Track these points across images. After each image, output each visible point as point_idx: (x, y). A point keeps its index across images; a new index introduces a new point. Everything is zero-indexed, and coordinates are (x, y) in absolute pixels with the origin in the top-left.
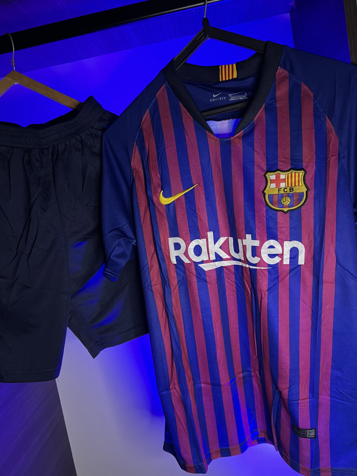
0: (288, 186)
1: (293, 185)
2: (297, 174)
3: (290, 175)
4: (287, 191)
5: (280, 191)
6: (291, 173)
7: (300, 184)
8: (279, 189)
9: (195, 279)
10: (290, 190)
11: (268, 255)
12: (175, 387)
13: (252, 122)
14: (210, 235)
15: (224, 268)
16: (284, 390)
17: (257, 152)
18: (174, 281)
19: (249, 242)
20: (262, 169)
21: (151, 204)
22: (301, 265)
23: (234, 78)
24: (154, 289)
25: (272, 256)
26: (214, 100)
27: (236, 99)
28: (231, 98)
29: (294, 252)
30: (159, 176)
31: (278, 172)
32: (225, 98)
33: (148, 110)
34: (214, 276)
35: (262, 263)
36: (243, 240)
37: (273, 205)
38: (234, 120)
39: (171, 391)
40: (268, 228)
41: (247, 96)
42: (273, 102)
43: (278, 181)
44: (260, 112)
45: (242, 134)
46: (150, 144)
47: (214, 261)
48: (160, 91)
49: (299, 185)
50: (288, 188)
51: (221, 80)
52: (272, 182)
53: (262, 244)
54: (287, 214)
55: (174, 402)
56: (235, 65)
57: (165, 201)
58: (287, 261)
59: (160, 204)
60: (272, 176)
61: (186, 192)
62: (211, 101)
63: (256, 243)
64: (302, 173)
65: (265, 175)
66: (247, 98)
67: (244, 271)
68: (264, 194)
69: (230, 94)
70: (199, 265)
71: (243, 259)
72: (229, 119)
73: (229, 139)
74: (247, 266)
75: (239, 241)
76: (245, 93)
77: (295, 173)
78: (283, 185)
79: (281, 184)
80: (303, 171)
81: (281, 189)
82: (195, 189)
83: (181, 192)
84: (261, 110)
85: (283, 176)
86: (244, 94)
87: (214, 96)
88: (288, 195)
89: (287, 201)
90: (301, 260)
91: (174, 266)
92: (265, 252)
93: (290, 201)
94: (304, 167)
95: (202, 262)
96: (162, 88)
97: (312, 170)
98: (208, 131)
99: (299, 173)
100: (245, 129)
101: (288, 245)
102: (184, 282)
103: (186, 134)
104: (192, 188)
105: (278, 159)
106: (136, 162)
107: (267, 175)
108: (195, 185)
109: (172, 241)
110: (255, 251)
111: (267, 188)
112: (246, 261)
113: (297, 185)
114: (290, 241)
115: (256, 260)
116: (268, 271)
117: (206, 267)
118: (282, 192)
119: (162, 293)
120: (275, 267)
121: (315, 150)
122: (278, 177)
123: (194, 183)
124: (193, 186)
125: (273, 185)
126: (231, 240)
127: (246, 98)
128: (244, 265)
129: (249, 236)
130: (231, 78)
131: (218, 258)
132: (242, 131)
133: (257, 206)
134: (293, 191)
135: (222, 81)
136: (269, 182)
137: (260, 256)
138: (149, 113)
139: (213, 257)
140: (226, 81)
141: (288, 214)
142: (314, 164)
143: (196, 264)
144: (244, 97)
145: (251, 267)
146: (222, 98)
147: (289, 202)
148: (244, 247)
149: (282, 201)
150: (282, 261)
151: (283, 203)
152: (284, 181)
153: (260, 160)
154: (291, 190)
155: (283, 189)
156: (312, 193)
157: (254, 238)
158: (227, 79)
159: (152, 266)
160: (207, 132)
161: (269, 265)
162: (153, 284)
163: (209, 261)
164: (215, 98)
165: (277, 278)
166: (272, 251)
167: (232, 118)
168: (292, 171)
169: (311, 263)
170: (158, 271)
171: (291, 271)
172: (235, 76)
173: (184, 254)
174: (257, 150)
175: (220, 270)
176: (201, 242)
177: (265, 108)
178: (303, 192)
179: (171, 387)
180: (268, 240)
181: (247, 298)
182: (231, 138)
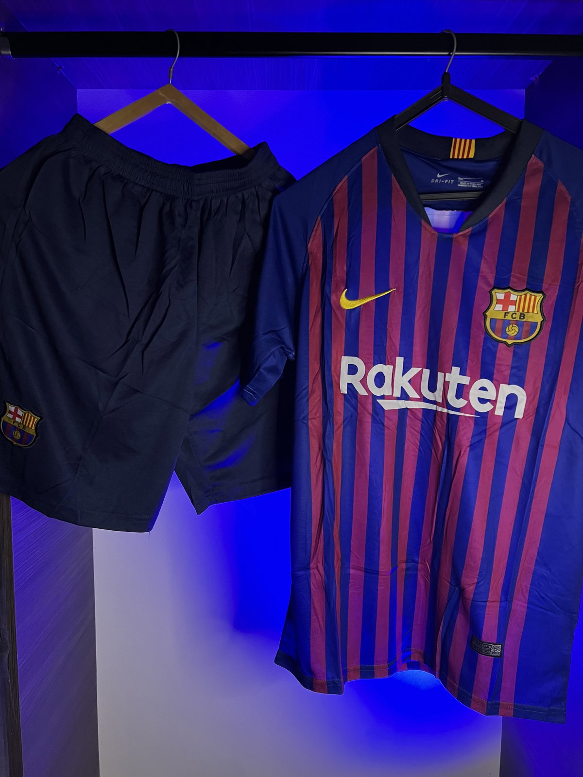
0: (518, 311)
1: (526, 311)
2: (533, 297)
3: (523, 296)
4: (515, 318)
5: (506, 316)
6: (526, 295)
7: (535, 312)
8: (505, 313)
9: (368, 419)
10: (520, 316)
11: (479, 398)
12: (317, 566)
13: (486, 219)
14: (400, 361)
15: (409, 411)
16: (469, 586)
17: (485, 259)
18: (339, 418)
19: (455, 377)
20: (488, 284)
21: (327, 306)
22: (517, 419)
23: (469, 157)
24: (310, 425)
25: (482, 401)
26: (437, 181)
27: (467, 186)
28: (461, 183)
29: (512, 401)
30: (345, 268)
31: (509, 290)
32: (452, 181)
33: (346, 177)
34: (395, 418)
35: (469, 407)
36: (447, 374)
37: (494, 333)
38: (460, 212)
39: (312, 571)
40: (483, 363)
41: (482, 185)
42: (518, 198)
43: (506, 302)
44: (498, 208)
45: (469, 233)
46: (341, 223)
47: (398, 399)
48: (367, 155)
49: (533, 312)
50: (518, 314)
51: (451, 157)
52: (499, 302)
53: (472, 382)
54: (510, 348)
55: (312, 587)
56: (473, 141)
57: (346, 304)
58: (500, 411)
59: (339, 307)
60: (499, 295)
61: (378, 297)
62: (432, 182)
63: (465, 380)
64: (539, 297)
65: (490, 292)
66: (482, 187)
67: (438, 418)
68: (485, 317)
69: (460, 177)
70: (377, 400)
71: (440, 400)
72: (452, 210)
73: (451, 236)
74: (445, 411)
75: (440, 375)
76: (482, 179)
77: (531, 295)
78: (512, 309)
79: (510, 306)
80: (541, 295)
81: (509, 313)
82: (391, 294)
83: (371, 295)
84: (500, 206)
85: (514, 297)
86: (479, 181)
87: (439, 176)
88: (517, 323)
89: (513, 331)
90: (519, 413)
91: (343, 397)
92: (474, 393)
93: (518, 331)
94: (543, 290)
95: (383, 397)
96: (372, 151)
97: (554, 294)
98: (424, 219)
99: (536, 297)
100: (474, 227)
101: (506, 389)
102: (353, 421)
103: (392, 219)
104: (387, 293)
105: (512, 273)
106: (315, 244)
107: (493, 292)
108: (392, 289)
109: (346, 361)
110: (462, 392)
111: (491, 309)
112: (445, 403)
113: (531, 311)
114: (509, 385)
115: (461, 403)
116: (475, 420)
117: (386, 405)
118: (509, 317)
119: (321, 431)
120: (484, 416)
121: (562, 269)
122: (507, 296)
123: (391, 286)
124: (389, 290)
125: (499, 307)
126: (427, 373)
127: (480, 187)
128: (440, 409)
129: (456, 370)
130: (465, 157)
131: (404, 396)
132: (470, 229)
133: (474, 330)
134: (524, 318)
135: (453, 159)
136: (494, 302)
137: (467, 399)
138: (347, 181)
139: (397, 393)
140: (458, 159)
141: (512, 349)
142: (558, 287)
143: (375, 398)
144: (479, 185)
145: (451, 412)
146: (448, 181)
147: (516, 333)
148: (446, 384)
149: (507, 330)
150: (494, 410)
151: (508, 333)
152: (514, 303)
153: (487, 270)
154: (522, 317)
155: (511, 314)
156: (548, 327)
157: (462, 373)
158: (460, 157)
159: (313, 391)
160: (423, 222)
161: (477, 413)
162: (310, 417)
163: (390, 398)
164: (439, 179)
165: (485, 431)
166: (484, 395)
167: (458, 210)
168: (527, 292)
169: (532, 419)
170: (320, 399)
171: (503, 425)
172: (471, 156)
173: (361, 381)
174: (486, 256)
175: (403, 412)
176: (386, 370)
177: (507, 205)
178: (537, 323)
179: (312, 565)
180: (481, 378)
181: (434, 457)
182: (454, 234)
